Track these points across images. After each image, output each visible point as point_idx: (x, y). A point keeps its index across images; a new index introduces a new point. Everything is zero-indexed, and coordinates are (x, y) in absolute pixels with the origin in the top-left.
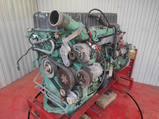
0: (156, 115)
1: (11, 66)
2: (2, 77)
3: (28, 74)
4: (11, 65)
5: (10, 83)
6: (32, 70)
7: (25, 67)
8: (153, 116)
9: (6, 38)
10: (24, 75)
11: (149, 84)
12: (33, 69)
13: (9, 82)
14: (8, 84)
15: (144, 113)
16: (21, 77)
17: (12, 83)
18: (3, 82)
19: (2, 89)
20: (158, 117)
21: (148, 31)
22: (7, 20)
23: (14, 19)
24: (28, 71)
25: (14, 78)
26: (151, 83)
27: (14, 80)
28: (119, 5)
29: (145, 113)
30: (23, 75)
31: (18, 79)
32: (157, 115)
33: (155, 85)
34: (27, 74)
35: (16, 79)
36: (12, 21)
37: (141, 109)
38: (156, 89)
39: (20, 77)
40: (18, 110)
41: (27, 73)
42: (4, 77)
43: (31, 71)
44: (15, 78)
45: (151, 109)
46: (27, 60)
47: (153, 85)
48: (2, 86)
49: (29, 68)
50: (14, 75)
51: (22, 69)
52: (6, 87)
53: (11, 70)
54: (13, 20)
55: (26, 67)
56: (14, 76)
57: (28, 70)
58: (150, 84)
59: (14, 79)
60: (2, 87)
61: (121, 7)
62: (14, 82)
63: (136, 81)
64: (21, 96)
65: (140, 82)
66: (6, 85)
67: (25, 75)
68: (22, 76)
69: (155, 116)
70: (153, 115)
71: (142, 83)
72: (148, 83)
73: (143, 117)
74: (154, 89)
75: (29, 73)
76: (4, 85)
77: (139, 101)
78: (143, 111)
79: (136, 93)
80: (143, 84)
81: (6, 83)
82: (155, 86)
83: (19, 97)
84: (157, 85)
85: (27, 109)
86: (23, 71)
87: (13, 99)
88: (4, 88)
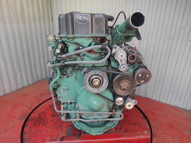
0: (170, 141)
1: (17, 71)
2: (6, 82)
3: (37, 82)
4: (17, 70)
5: (14, 90)
7: (34, 74)
8: (166, 141)
9: (13, 41)
10: (31, 83)
11: (173, 105)
12: (43, 78)
13: (14, 88)
14: (12, 91)
16: (28, 85)
18: (7, 88)
19: (5, 95)
21: (172, 40)
22: (16, 23)
23: (24, 22)
24: (37, 79)
25: (20, 85)
27: (20, 87)
28: (138, 8)
29: (156, 137)
30: (31, 82)
31: (24, 87)
32: (171, 141)
33: (181, 107)
34: (35, 83)
36: (21, 24)
37: (153, 132)
38: (181, 112)
40: (15, 118)
42: (8, 83)
43: (40, 79)
44: (21, 86)
45: (166, 134)
47: (179, 106)
48: (5, 92)
49: (38, 76)
50: (20, 82)
51: (30, 76)
52: (10, 93)
53: (17, 76)
54: (22, 23)
56: (20, 83)
58: (175, 105)
60: (6, 93)
61: (140, 10)
62: (19, 89)
63: (158, 101)
64: (22, 104)
65: (163, 102)
66: (10, 92)
68: (29, 84)
69: (169, 141)
70: (166, 140)
72: (172, 104)
74: (178, 111)
75: (37, 81)
76: (8, 91)
77: (154, 123)
78: (155, 134)
79: (154, 114)
80: (166, 104)
81: (10, 89)
82: (181, 108)
83: (20, 104)
84: (184, 107)
85: (24, 117)
86: (31, 79)
87: (13, 106)
88: (7, 94)
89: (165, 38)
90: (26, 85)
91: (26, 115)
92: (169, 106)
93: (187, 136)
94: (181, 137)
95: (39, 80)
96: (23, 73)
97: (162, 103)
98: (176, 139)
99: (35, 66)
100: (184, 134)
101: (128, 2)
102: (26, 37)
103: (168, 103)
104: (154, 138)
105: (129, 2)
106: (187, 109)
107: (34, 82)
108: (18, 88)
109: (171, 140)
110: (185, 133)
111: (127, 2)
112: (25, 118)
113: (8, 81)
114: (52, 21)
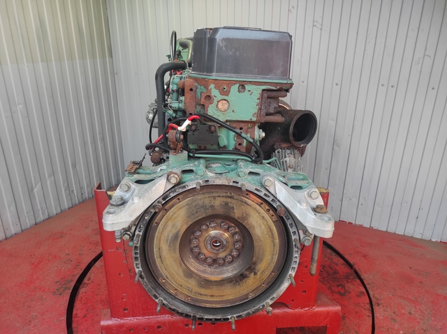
0: (412, 312)
1: (35, 179)
2: (9, 207)
3: (79, 203)
4: (34, 177)
5: (29, 226)
6: (91, 196)
7: (72, 184)
8: (404, 314)
9: (21, 106)
10: (67, 207)
11: (402, 234)
13: (28, 221)
14: (23, 228)
15: (378, 304)
16: (59, 211)
17: (36, 224)
18: (10, 222)
19: (6, 239)
20: (417, 316)
21: (394, 89)
22: (27, 61)
23: (46, 59)
24: (80, 197)
25: (40, 212)
26: (410, 231)
27: (41, 218)
28: (317, 22)
29: (381, 306)
30: (66, 205)
31: (52, 217)
32: (415, 312)
33: (420, 237)
34: (76, 205)
35: (47, 216)
36: (40, 63)
37: (371, 296)
38: (422, 247)
39: (56, 209)
40: (44, 291)
41: (77, 202)
42: (13, 208)
43: (86, 195)
44: (43, 214)
45: (401, 297)
46: (77, 167)
47: (415, 236)
48: (7, 232)
49: (81, 188)
50: (40, 204)
51: (63, 190)
52: (18, 234)
53: (32, 190)
54: (42, 61)
55: (74, 186)
56: (42, 208)
57: (80, 194)
58: (406, 234)
59: (41, 215)
60: (9, 235)
61: (322, 25)
62: (40, 222)
63: (368, 226)
64: (55, 257)
65: (379, 229)
66: (18, 230)
67: (71, 206)
68: (63, 209)
69: (410, 313)
70: (403, 311)
71: (385, 230)
72: (400, 232)
73: (375, 315)
74: (416, 246)
75: (81, 201)
76: (13, 229)
77: (371, 277)
78: (378, 300)
79: (365, 256)
80: (386, 232)
81: (19, 225)
82: (421, 239)
83: (50, 258)
84: (427, 236)
85: (66, 288)
86: (66, 196)
87: (33, 264)
88: (12, 236)
89: (380, 85)
90: (54, 212)
91: (71, 281)
92: (394, 236)
94: (433, 302)
95: (84, 199)
96: (48, 182)
97: (377, 230)
98: (425, 307)
99: (74, 166)
100: (438, 295)
101: (293, 7)
102: (52, 96)
103: (391, 230)
104: (377, 308)
105: (296, 8)
106: (433, 240)
107: (74, 203)
108: (38, 221)
109: (414, 310)
110: (440, 292)
111: (291, 8)
112: (69, 289)
113: (14, 205)
114: (111, 55)
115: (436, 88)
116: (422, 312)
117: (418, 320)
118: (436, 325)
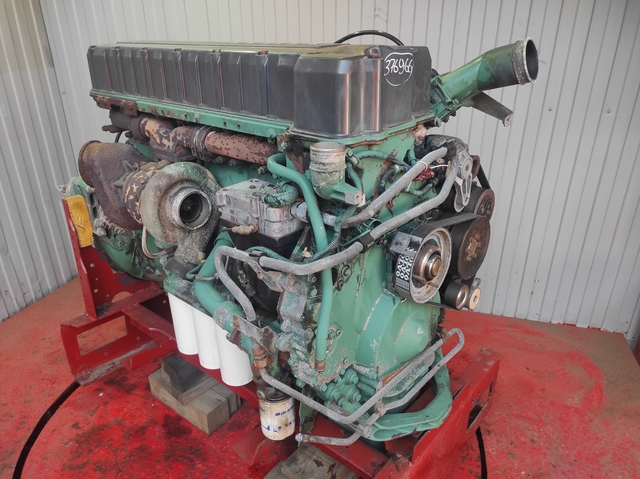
0: (535, 439)
3: (22, 309)
6: (40, 295)
8: (525, 443)
11: (512, 316)
12: (44, 290)
15: (489, 432)
20: (542, 444)
24: (20, 299)
26: (522, 314)
28: (379, 9)
29: (492, 434)
32: (539, 438)
33: (536, 319)
34: (15, 313)
38: (540, 334)
41: (18, 309)
43: (32, 295)
45: (518, 416)
46: (11, 252)
47: (531, 318)
49: (21, 285)
55: (8, 283)
57: (20, 295)
58: (517, 317)
61: (387, 15)
65: (482, 311)
67: (6, 316)
69: (532, 441)
70: (523, 439)
71: (488, 312)
72: (509, 314)
73: (486, 450)
74: (532, 333)
75: (24, 305)
78: (487, 424)
80: (491, 315)
82: (538, 323)
84: (545, 318)
85: (5, 465)
91: (12, 453)
92: (502, 321)
93: (577, 411)
94: (561, 419)
95: (28, 301)
97: (480, 314)
98: (551, 428)
100: (567, 407)
103: (497, 311)
104: (488, 438)
106: (554, 322)
107: (11, 311)
109: (536, 435)
110: (569, 402)
112: (10, 467)
115: (554, 109)
116: (549, 437)
117: (543, 451)
118: (568, 456)
